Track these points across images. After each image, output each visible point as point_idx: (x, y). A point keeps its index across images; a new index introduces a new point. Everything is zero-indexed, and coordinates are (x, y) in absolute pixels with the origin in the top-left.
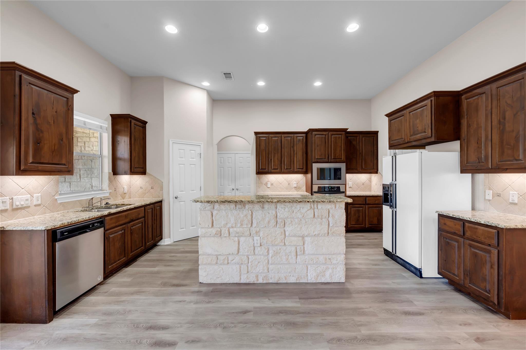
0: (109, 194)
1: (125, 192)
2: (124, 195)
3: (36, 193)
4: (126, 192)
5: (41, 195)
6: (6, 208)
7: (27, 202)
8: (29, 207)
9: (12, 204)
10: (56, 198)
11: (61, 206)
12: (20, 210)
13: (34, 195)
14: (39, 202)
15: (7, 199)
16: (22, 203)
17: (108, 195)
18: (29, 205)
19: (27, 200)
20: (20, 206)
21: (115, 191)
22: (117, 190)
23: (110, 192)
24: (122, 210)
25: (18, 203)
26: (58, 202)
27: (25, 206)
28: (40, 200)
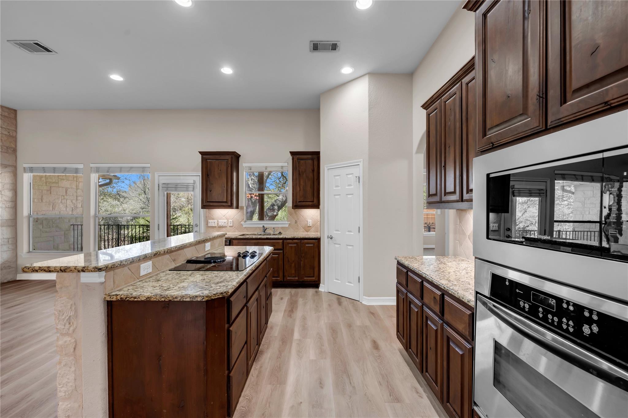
0: (289, 225)
1: (308, 225)
2: (307, 228)
3: (230, 219)
4: (311, 225)
5: (233, 221)
6: (215, 226)
7: (225, 224)
8: (226, 227)
9: (218, 224)
10: (242, 223)
11: (245, 229)
12: (222, 228)
13: (229, 220)
14: (232, 225)
15: (216, 221)
16: (222, 224)
17: (287, 226)
18: (226, 225)
19: (225, 223)
20: (221, 226)
21: (295, 223)
22: (298, 223)
23: (289, 224)
24: (249, 238)
25: (220, 224)
26: (244, 226)
27: (224, 226)
28: (232, 223)
